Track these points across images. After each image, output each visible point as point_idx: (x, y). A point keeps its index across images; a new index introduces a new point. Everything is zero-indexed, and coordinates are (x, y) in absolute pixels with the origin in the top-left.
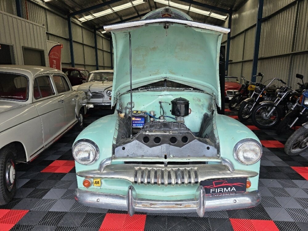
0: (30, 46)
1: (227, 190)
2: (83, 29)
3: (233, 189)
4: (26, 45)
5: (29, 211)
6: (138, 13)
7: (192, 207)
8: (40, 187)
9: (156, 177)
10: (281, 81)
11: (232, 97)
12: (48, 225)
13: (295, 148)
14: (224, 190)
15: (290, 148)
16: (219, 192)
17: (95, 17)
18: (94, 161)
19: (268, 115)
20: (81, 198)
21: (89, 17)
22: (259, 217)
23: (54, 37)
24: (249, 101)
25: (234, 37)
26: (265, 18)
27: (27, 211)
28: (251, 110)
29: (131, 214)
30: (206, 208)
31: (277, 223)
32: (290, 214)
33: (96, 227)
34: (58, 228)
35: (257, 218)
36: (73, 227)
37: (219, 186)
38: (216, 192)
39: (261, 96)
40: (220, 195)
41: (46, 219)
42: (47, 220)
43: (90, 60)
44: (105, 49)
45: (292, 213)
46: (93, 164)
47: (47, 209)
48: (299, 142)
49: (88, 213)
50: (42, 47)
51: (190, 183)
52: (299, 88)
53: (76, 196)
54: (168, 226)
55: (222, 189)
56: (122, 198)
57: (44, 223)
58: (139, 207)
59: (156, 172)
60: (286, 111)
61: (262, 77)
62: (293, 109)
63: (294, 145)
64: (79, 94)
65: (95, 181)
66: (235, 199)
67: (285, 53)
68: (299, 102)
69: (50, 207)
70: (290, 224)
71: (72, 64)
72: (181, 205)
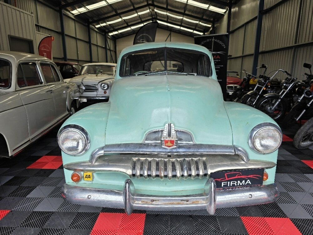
0: (17, 35)
1: (241, 183)
2: (76, 23)
3: (248, 182)
4: (13, 34)
5: (10, 211)
6: (134, 7)
7: (201, 203)
8: (25, 184)
9: (158, 169)
10: (286, 72)
11: (233, 92)
12: (31, 227)
13: (304, 141)
14: (237, 183)
15: (300, 140)
16: (231, 185)
17: (89, 9)
18: (84, 152)
19: (272, 108)
20: (70, 194)
21: (82, 10)
22: (273, 215)
23: (45, 29)
24: (252, 94)
25: (233, 32)
26: (266, 10)
27: (8, 211)
28: (254, 103)
29: (129, 212)
30: (218, 205)
31: (295, 221)
32: (307, 211)
33: (88, 228)
34: (43, 230)
35: (271, 216)
36: (61, 229)
37: (231, 178)
38: (229, 186)
39: (265, 89)
40: (233, 190)
41: (29, 220)
42: (31, 222)
43: (83, 55)
44: (99, 44)
45: (309, 209)
46: (83, 155)
47: (31, 209)
48: (309, 134)
49: (78, 213)
50: (30, 37)
51: (198, 175)
52: (306, 78)
53: (63, 192)
54: (171, 227)
55: (235, 182)
56: (117, 193)
57: (27, 224)
58: (138, 204)
59: (157, 164)
60: (291, 104)
61: (266, 69)
62: (300, 101)
63: (304, 137)
64: (70, 86)
65: (85, 174)
66: (251, 193)
67: (288, 46)
68: (306, 93)
69: (35, 206)
70: (309, 221)
71: (65, 58)
72: (187, 201)
